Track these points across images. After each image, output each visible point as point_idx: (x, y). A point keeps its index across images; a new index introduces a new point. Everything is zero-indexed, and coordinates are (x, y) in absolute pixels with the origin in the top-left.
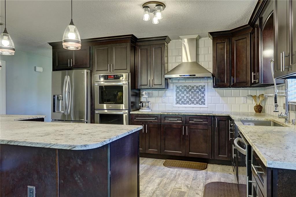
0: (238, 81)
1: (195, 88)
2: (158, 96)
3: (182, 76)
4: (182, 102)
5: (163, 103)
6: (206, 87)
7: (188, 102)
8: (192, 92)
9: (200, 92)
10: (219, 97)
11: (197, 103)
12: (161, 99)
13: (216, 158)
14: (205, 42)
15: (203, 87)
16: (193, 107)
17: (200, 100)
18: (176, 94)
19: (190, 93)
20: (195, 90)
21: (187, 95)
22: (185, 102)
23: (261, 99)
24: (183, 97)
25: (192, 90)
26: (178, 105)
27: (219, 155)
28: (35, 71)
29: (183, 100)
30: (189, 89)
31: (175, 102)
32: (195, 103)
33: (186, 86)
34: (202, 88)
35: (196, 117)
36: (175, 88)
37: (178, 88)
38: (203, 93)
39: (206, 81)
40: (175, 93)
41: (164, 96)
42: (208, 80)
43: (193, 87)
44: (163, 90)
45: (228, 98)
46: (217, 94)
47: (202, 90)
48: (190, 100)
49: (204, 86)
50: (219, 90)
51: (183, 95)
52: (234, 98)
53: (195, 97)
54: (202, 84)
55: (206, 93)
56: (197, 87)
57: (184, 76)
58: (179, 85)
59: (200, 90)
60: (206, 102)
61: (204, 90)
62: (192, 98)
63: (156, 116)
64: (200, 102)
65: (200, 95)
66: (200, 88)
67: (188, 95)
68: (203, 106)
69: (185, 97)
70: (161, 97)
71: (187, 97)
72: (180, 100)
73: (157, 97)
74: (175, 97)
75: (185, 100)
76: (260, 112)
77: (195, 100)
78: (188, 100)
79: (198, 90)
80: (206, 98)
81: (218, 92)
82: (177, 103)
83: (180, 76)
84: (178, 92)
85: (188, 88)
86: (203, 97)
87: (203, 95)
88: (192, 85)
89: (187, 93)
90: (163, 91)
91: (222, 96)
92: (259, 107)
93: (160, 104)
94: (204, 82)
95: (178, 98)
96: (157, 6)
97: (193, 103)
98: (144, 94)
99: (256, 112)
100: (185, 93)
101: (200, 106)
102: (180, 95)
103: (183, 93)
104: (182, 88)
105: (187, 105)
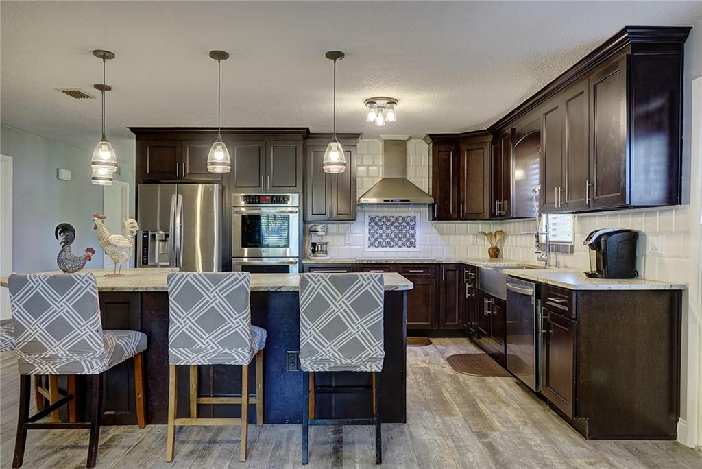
0: (469, 212)
1: (400, 220)
2: (338, 234)
3: (389, 201)
4: (379, 243)
5: (346, 244)
6: (417, 220)
7: (389, 243)
8: (396, 227)
9: (408, 227)
10: (436, 235)
11: (403, 245)
12: (343, 238)
13: (442, 328)
14: (415, 146)
15: (413, 219)
16: (397, 252)
17: (408, 240)
18: (369, 230)
19: (393, 228)
20: (400, 224)
21: (387, 232)
22: (384, 244)
23: (498, 237)
24: (381, 235)
25: (396, 224)
26: (373, 249)
27: (446, 322)
28: (58, 178)
29: (380, 240)
30: (392, 222)
31: (367, 243)
32: (400, 244)
33: (386, 217)
34: (411, 220)
35: (412, 266)
36: (367, 220)
37: (372, 219)
38: (413, 229)
39: (418, 209)
40: (367, 228)
41: (348, 234)
42: (420, 208)
43: (397, 219)
44: (345, 223)
45: (451, 236)
46: (434, 231)
47: (412, 224)
48: (392, 240)
49: (415, 217)
50: (437, 225)
51: (381, 232)
52: (459, 236)
53: (400, 236)
54: (412, 214)
55: (417, 228)
56: (403, 219)
57: (392, 201)
58: (373, 215)
59: (408, 224)
60: (417, 244)
61: (415, 224)
62: (395, 236)
63: (348, 266)
64: (408, 243)
65: (408, 232)
66: (408, 220)
67: (390, 232)
68: (412, 249)
69: (384, 235)
70: (344, 234)
71: (387, 235)
72: (376, 240)
73: (336, 235)
74: (367, 235)
75: (384, 240)
76: (497, 257)
77: (400, 239)
78: (388, 240)
79: (404, 224)
80: (417, 236)
81: (436, 228)
82: (371, 245)
83: (385, 201)
84: (373, 227)
85: (389, 220)
86: (413, 235)
87: (412, 232)
88: (396, 215)
89: (388, 228)
90: (347, 225)
91: (442, 233)
92: (495, 250)
93: (340, 247)
94: (415, 212)
95: (373, 236)
96: (388, 103)
97: (397, 244)
98: (320, 230)
99: (491, 257)
100: (384, 228)
101: (408, 249)
102: (376, 232)
103: (381, 228)
104: (380, 220)
105: (388, 249)
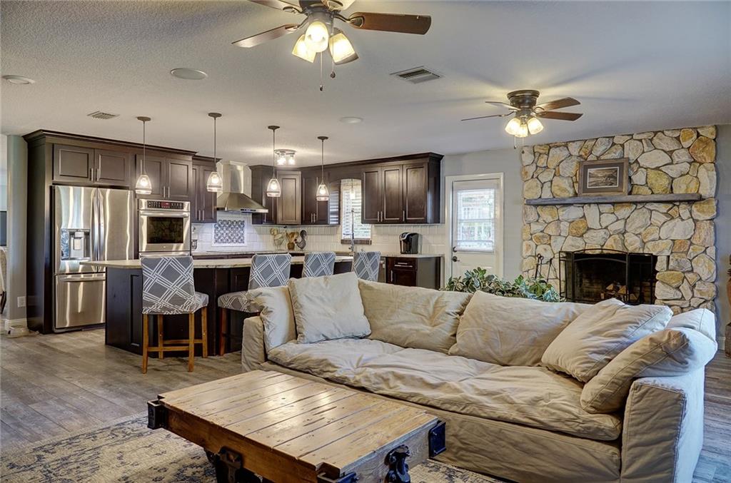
0: (284, 219)
3: (243, 210)
4: (221, 240)
5: (199, 241)
6: (246, 223)
7: (228, 240)
8: (232, 228)
9: (239, 229)
10: (256, 235)
11: (236, 241)
15: (243, 223)
17: (239, 238)
18: (215, 231)
19: (230, 229)
20: (235, 226)
22: (225, 241)
24: (223, 234)
25: (232, 226)
26: (217, 245)
29: (222, 238)
31: (214, 240)
33: (226, 221)
34: (241, 224)
37: (217, 222)
38: (242, 230)
39: (245, 216)
40: (214, 229)
41: (201, 233)
42: (247, 215)
43: (233, 223)
45: (265, 235)
46: (255, 231)
47: (242, 226)
48: (230, 238)
49: (244, 221)
50: (257, 227)
51: (222, 232)
53: (235, 235)
54: (242, 220)
55: (245, 229)
56: (237, 223)
57: (246, 210)
59: (239, 226)
60: (245, 241)
61: (244, 226)
62: (232, 235)
64: (239, 240)
65: (239, 232)
66: (239, 223)
67: (228, 232)
68: (242, 244)
69: (225, 234)
71: (227, 234)
72: (219, 238)
74: (213, 234)
75: (225, 238)
77: (235, 237)
78: (227, 238)
79: (237, 226)
80: (245, 235)
81: (256, 229)
82: (216, 241)
83: (241, 210)
84: (217, 228)
85: (228, 224)
86: (243, 234)
87: (242, 232)
88: (232, 220)
89: (227, 229)
90: (201, 226)
91: (260, 233)
94: (244, 218)
95: (217, 235)
97: (233, 241)
100: (225, 229)
101: (239, 245)
102: (219, 231)
103: (223, 229)
104: (222, 223)
105: (227, 244)
